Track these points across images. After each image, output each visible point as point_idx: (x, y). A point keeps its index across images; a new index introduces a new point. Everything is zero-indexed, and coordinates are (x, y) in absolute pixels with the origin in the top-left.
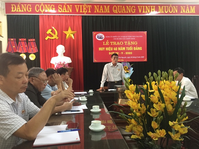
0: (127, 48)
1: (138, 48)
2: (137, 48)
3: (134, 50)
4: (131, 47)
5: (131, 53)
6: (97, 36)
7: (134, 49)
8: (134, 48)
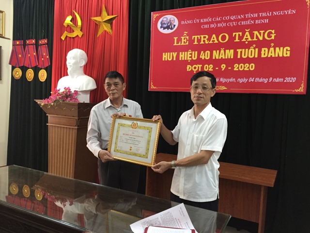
0: (239, 51)
1: (277, 49)
2: (272, 49)
3: (263, 56)
4: (252, 49)
5: (252, 67)
6: (161, 23)
7: (263, 52)
8: (263, 49)
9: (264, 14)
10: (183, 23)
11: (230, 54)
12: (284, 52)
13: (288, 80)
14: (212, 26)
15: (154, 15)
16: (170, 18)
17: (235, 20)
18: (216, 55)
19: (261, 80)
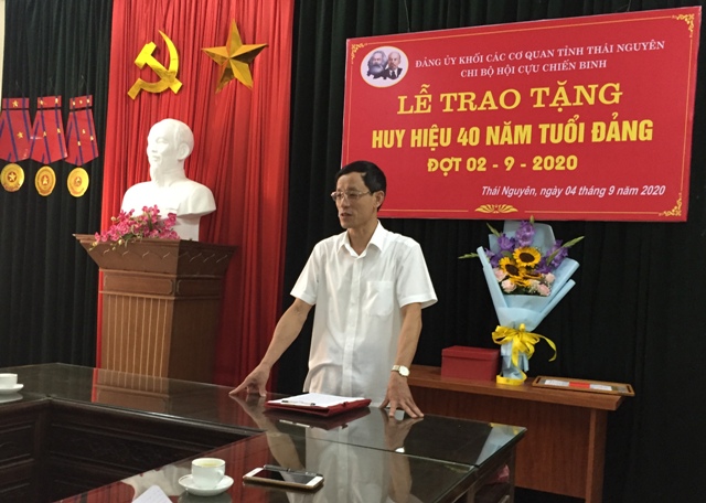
1: (626, 124)
3: (595, 139)
5: (572, 163)
6: (370, 64)
9: (598, 50)
10: (418, 64)
11: (524, 133)
12: (639, 131)
13: (649, 190)
14: (484, 72)
15: (353, 47)
16: (390, 52)
17: (534, 61)
18: (493, 136)
19: (592, 192)
